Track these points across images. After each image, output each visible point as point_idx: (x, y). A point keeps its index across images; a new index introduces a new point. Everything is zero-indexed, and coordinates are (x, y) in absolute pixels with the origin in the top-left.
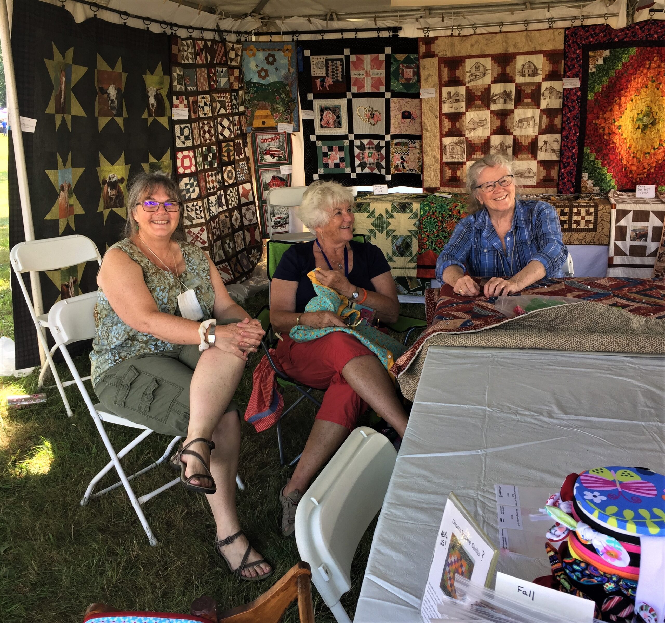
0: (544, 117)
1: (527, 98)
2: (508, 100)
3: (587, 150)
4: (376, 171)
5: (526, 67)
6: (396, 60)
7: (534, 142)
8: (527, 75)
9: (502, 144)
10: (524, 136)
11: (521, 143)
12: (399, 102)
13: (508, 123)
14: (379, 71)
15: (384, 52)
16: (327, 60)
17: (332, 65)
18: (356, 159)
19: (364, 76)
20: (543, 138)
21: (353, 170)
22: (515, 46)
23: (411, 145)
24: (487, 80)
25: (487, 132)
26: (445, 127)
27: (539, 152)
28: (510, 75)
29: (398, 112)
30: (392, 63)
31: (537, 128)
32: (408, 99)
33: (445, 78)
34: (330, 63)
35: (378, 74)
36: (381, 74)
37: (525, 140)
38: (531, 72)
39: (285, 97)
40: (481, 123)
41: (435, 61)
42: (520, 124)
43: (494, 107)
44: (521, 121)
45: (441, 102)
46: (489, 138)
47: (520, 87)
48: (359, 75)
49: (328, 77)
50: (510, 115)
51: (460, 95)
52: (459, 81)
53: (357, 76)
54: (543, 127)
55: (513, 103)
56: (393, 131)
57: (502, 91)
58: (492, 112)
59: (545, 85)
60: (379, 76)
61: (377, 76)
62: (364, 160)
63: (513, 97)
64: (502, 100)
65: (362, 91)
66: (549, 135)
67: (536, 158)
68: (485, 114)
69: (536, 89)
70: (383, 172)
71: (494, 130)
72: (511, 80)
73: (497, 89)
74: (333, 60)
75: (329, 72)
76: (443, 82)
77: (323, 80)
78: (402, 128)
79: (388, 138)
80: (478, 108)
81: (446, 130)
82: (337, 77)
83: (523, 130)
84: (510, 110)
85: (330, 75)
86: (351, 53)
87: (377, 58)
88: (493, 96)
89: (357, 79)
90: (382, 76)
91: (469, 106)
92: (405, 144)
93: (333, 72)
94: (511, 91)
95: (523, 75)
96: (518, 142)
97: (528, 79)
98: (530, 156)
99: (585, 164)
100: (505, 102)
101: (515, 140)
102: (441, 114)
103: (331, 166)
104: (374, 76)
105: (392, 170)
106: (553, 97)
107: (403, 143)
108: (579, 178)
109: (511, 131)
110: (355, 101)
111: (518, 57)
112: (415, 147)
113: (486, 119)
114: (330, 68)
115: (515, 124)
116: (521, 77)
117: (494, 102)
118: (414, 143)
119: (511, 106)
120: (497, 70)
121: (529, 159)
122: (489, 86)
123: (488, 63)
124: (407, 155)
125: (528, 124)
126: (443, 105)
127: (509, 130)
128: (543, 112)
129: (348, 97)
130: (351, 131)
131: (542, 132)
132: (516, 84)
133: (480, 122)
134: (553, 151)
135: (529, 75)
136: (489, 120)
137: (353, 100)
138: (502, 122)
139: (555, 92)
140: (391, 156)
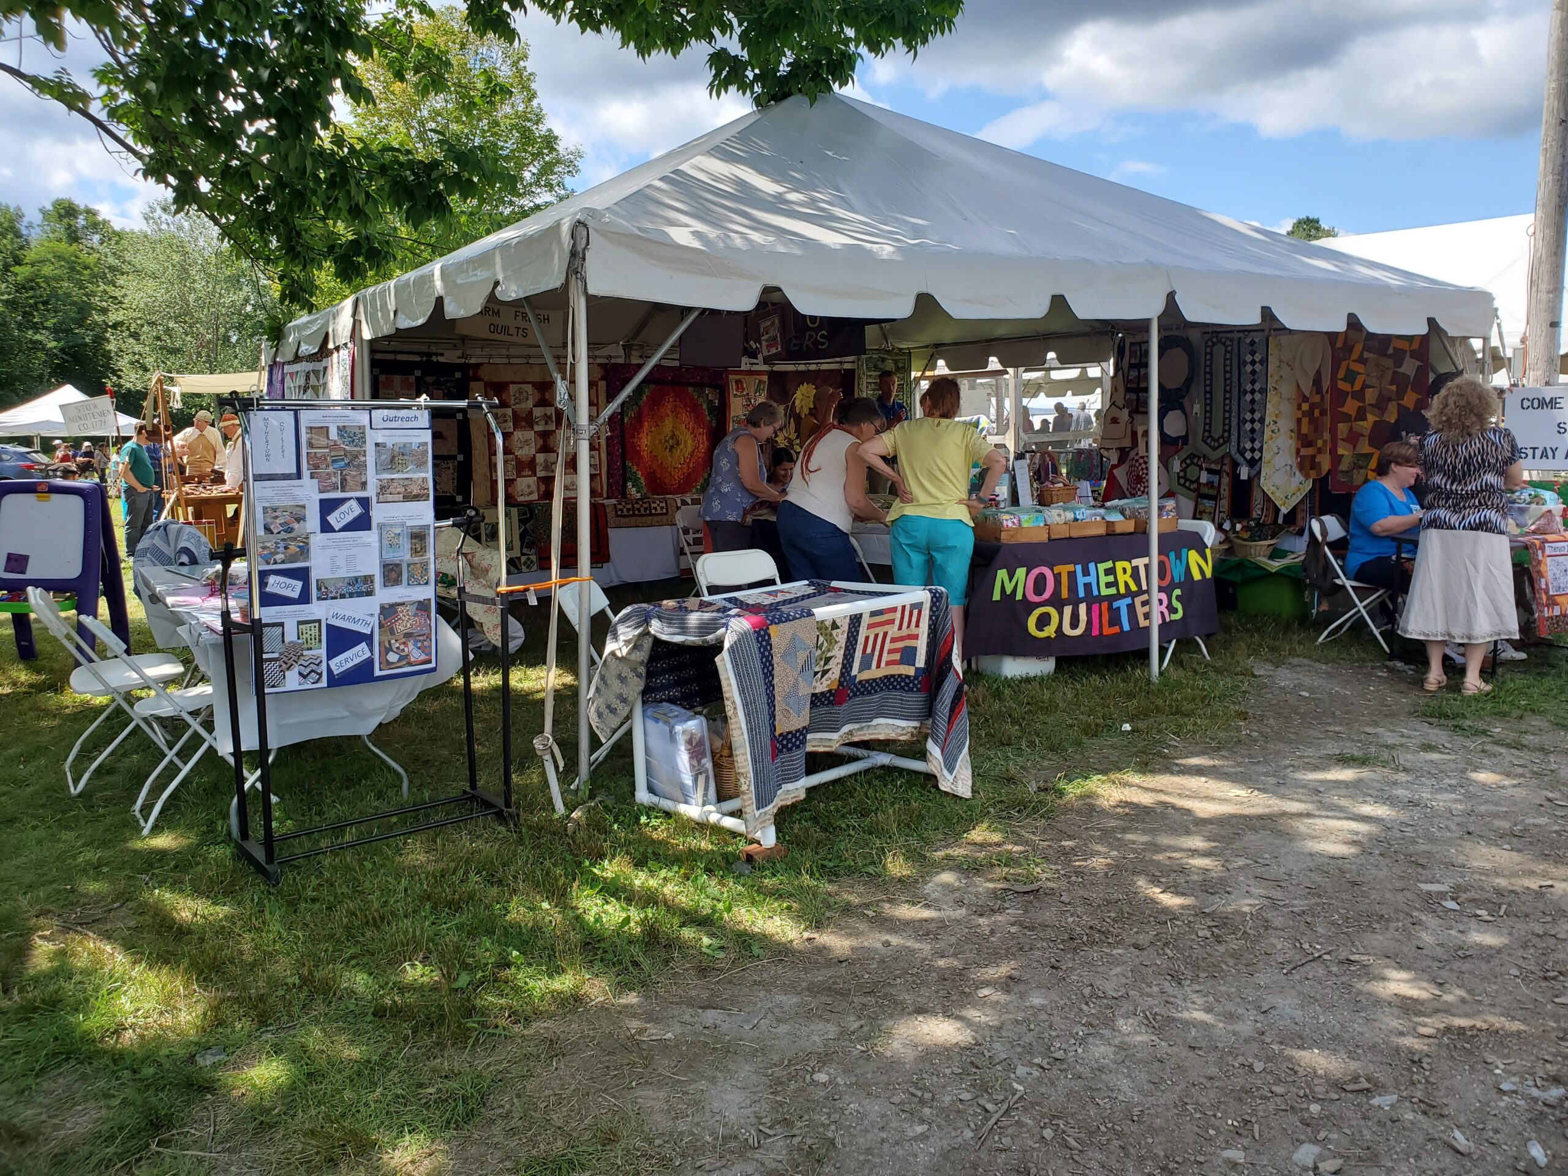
3: (628, 463)
6: (427, 383)
9: (546, 461)
13: (551, 442)
15: (413, 374)
23: (444, 465)
24: (530, 404)
25: (533, 451)
28: (550, 401)
40: (527, 442)
41: (481, 384)
43: (537, 428)
46: (535, 455)
50: (553, 435)
51: (508, 417)
52: (505, 403)
55: (555, 424)
57: (544, 414)
58: (535, 432)
63: (554, 419)
64: (544, 422)
68: (530, 435)
71: (538, 449)
72: (551, 405)
73: (538, 412)
80: (523, 428)
87: (407, 379)
88: (535, 418)
91: (516, 426)
94: (551, 414)
98: (572, 471)
99: (628, 475)
100: (546, 423)
108: (625, 487)
109: (556, 449)
115: (558, 442)
117: (537, 423)
120: (538, 396)
122: (531, 409)
123: (529, 388)
125: (569, 443)
132: (556, 408)
138: (545, 441)
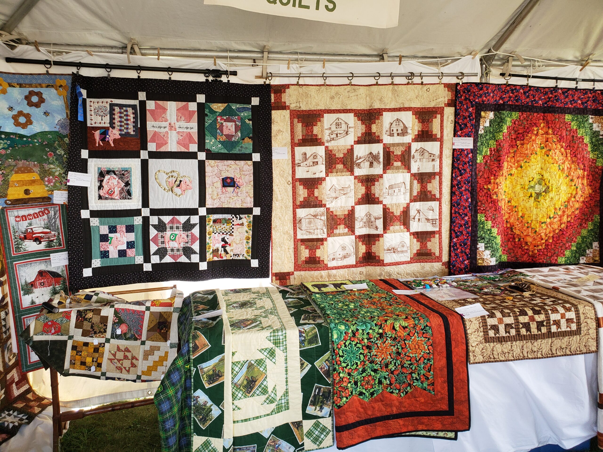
0: (415, 182)
1: (396, 161)
2: (375, 163)
3: (481, 217)
4: (183, 259)
5: (394, 125)
6: (213, 112)
7: (406, 212)
8: (395, 135)
9: (369, 215)
10: (396, 204)
11: (393, 213)
12: (217, 166)
13: (376, 190)
14: (189, 125)
15: (195, 100)
16: (112, 106)
17: (120, 113)
18: (151, 243)
19: (167, 129)
20: (415, 206)
21: (147, 260)
22: (381, 100)
23: (236, 221)
24: (350, 140)
25: (351, 202)
26: (300, 195)
27: (411, 222)
28: (377, 134)
29: (217, 179)
30: (206, 115)
31: (408, 194)
32: (230, 162)
33: (299, 135)
34: (117, 109)
35: (187, 128)
36: (191, 128)
37: (396, 210)
38: (400, 131)
39: (63, 153)
40: (344, 191)
41: (286, 113)
42: (391, 191)
43: (358, 172)
44: (391, 187)
45: (294, 165)
46: (353, 208)
47: (389, 148)
48: (160, 127)
49: (114, 128)
50: (378, 181)
51: (318, 157)
52: (317, 139)
53: (157, 130)
54: (415, 193)
55: (382, 166)
56: (210, 204)
57: (367, 152)
58: (356, 178)
59: (415, 146)
60: (189, 130)
61: (185, 130)
62: (163, 246)
63: (381, 160)
64: (367, 164)
65: (163, 149)
66: (422, 203)
67: (408, 230)
68: (348, 180)
69: (406, 150)
70: (195, 258)
71: (359, 199)
72: (378, 140)
73: (360, 150)
74: (121, 106)
75: (116, 121)
76: (296, 141)
77: (105, 132)
78: (223, 199)
79: (202, 212)
80: (338, 172)
81: (302, 199)
82: (127, 128)
83: (394, 197)
84: (377, 175)
85: (116, 125)
86: (148, 98)
87: (186, 108)
88: (357, 159)
89: (155, 134)
90: (192, 130)
91: (329, 170)
92: (228, 221)
93: (121, 122)
94: (378, 153)
95: (391, 135)
96: (389, 212)
97: (397, 139)
98: (402, 227)
99: (480, 233)
100: (371, 166)
101: (386, 210)
102: (294, 180)
103: (113, 254)
104: (181, 130)
105: (209, 256)
106: (424, 160)
107: (225, 219)
108: (474, 249)
109: (381, 199)
110: (152, 162)
111: (384, 113)
112: (242, 224)
113: (349, 186)
114: (116, 117)
115: (384, 190)
116: (389, 137)
117: (359, 165)
118: (241, 219)
119: (378, 169)
120: (361, 128)
121: (402, 231)
122: (352, 146)
123: (350, 118)
124: (231, 235)
125: (400, 191)
126: (296, 168)
127: (378, 198)
128: (414, 175)
129: (142, 158)
130: (145, 203)
131: (414, 200)
132: (384, 144)
133: (343, 189)
134: (428, 220)
135: (398, 134)
136: (352, 187)
137: (150, 160)
138: (368, 189)
139: (426, 154)
140: (208, 236)
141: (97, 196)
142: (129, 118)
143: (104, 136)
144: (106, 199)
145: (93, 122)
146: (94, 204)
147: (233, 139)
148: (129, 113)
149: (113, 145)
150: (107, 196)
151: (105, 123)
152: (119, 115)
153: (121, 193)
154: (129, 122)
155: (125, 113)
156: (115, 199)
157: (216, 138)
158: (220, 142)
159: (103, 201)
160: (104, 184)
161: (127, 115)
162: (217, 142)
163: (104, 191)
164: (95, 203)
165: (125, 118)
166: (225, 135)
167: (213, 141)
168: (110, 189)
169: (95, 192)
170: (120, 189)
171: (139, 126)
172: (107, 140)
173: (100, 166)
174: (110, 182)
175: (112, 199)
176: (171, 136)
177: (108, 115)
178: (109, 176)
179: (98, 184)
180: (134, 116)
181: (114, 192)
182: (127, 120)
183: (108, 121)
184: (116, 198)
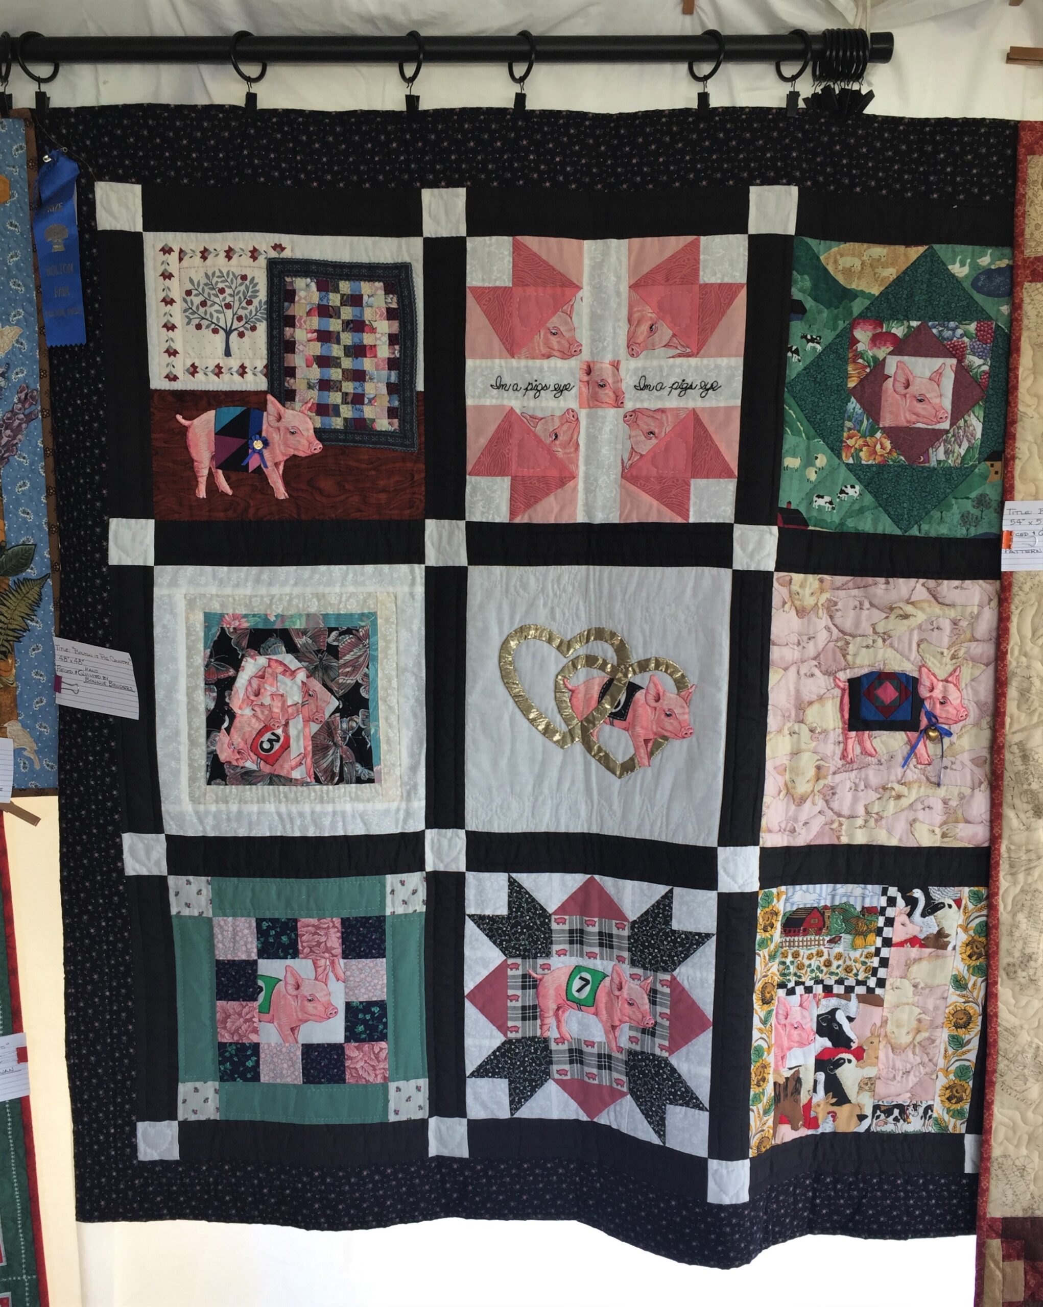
16: (281, 270)
17: (324, 311)
19: (568, 402)
30: (799, 309)
34: (306, 291)
35: (684, 388)
36: (709, 388)
48: (536, 388)
74: (324, 273)
75: (298, 360)
77: (242, 420)
82: (357, 399)
85: (298, 383)
89: (509, 426)
90: (713, 401)
93: (324, 361)
114: (301, 334)
129: (432, 559)
137: (476, 575)
141: (202, 762)
142: (367, 339)
143: (238, 442)
144: (247, 778)
145: (180, 365)
146: (188, 807)
147: (938, 454)
148: (368, 315)
149: (281, 492)
150: (250, 765)
151: (242, 371)
152: (315, 322)
153: (319, 748)
154: (367, 364)
155: (347, 313)
156: (288, 781)
157: (836, 448)
158: (857, 470)
159: (233, 790)
160: (237, 699)
161: (357, 326)
162: (843, 472)
163: (237, 738)
164: (194, 799)
165: (347, 338)
166: (890, 432)
167: (822, 460)
168: (266, 729)
169: (193, 743)
170: (315, 728)
171: (420, 386)
172: (253, 462)
173: (216, 607)
174: (269, 689)
175: (274, 779)
176: (592, 439)
177: (262, 327)
178: (262, 660)
179: (204, 701)
180: (395, 326)
181: (286, 746)
182: (358, 351)
183: (261, 362)
184: (296, 774)
